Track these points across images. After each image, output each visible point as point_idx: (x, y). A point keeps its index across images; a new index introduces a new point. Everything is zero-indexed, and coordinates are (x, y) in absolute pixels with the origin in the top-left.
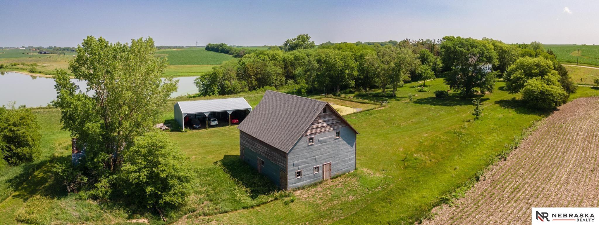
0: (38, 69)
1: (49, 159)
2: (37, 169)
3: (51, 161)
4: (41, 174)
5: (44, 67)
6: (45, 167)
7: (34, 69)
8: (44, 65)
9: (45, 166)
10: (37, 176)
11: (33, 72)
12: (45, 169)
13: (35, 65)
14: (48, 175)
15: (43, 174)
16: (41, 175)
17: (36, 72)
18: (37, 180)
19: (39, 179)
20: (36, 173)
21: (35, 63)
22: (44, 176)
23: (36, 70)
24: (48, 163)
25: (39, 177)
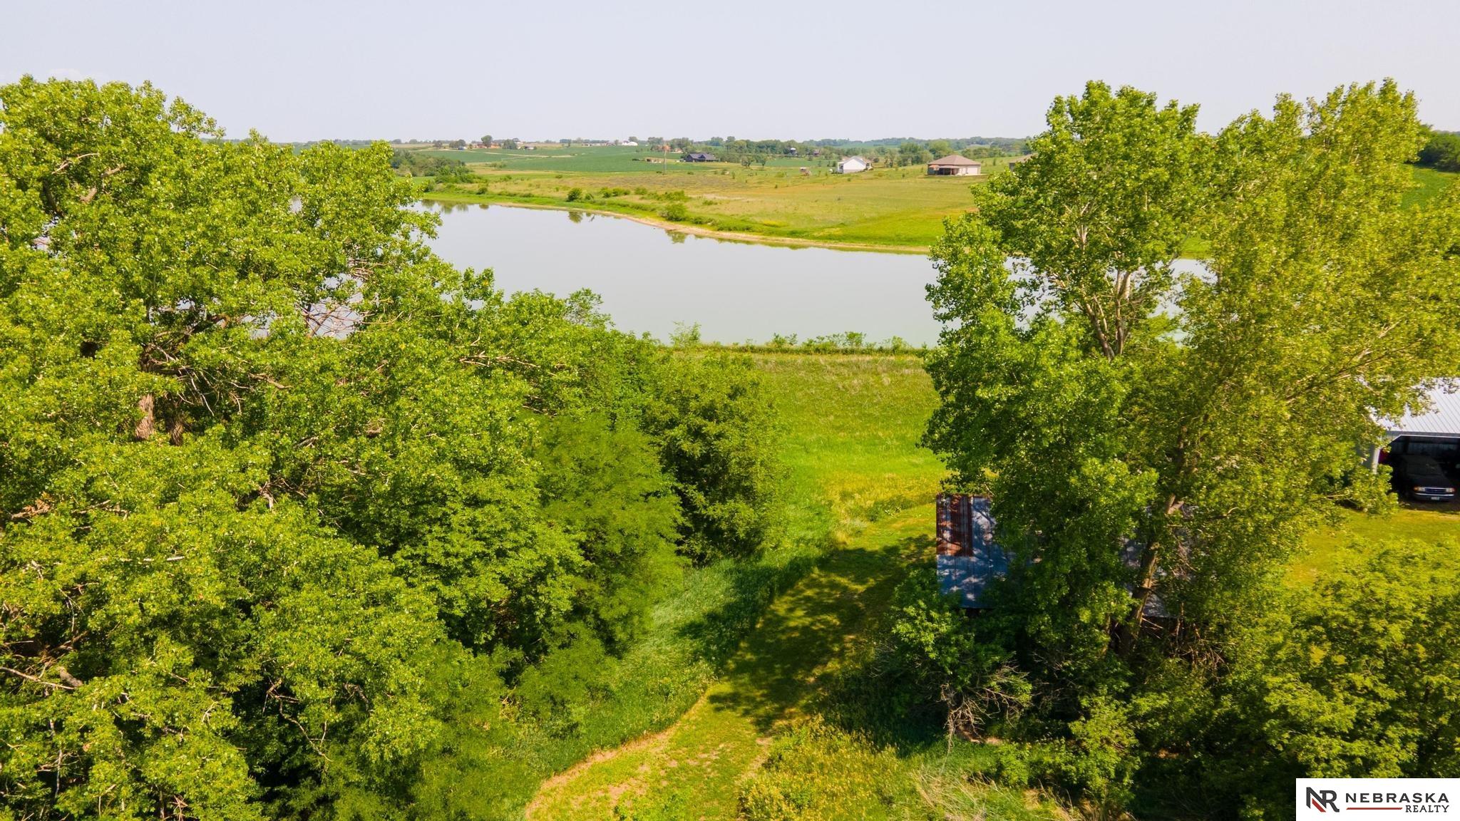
0: (692, 209)
1: (816, 552)
2: (782, 591)
3: (823, 563)
4: (800, 613)
5: (710, 203)
6: (809, 586)
7: (681, 209)
8: (710, 197)
9: (805, 581)
10: (786, 619)
11: (677, 220)
12: (809, 593)
13: (680, 195)
14: (826, 622)
15: (807, 615)
16: (799, 618)
17: (684, 219)
18: (790, 639)
19: (796, 634)
20: (780, 606)
21: (679, 190)
22: (812, 624)
23: (686, 214)
24: (816, 570)
25: (792, 624)
